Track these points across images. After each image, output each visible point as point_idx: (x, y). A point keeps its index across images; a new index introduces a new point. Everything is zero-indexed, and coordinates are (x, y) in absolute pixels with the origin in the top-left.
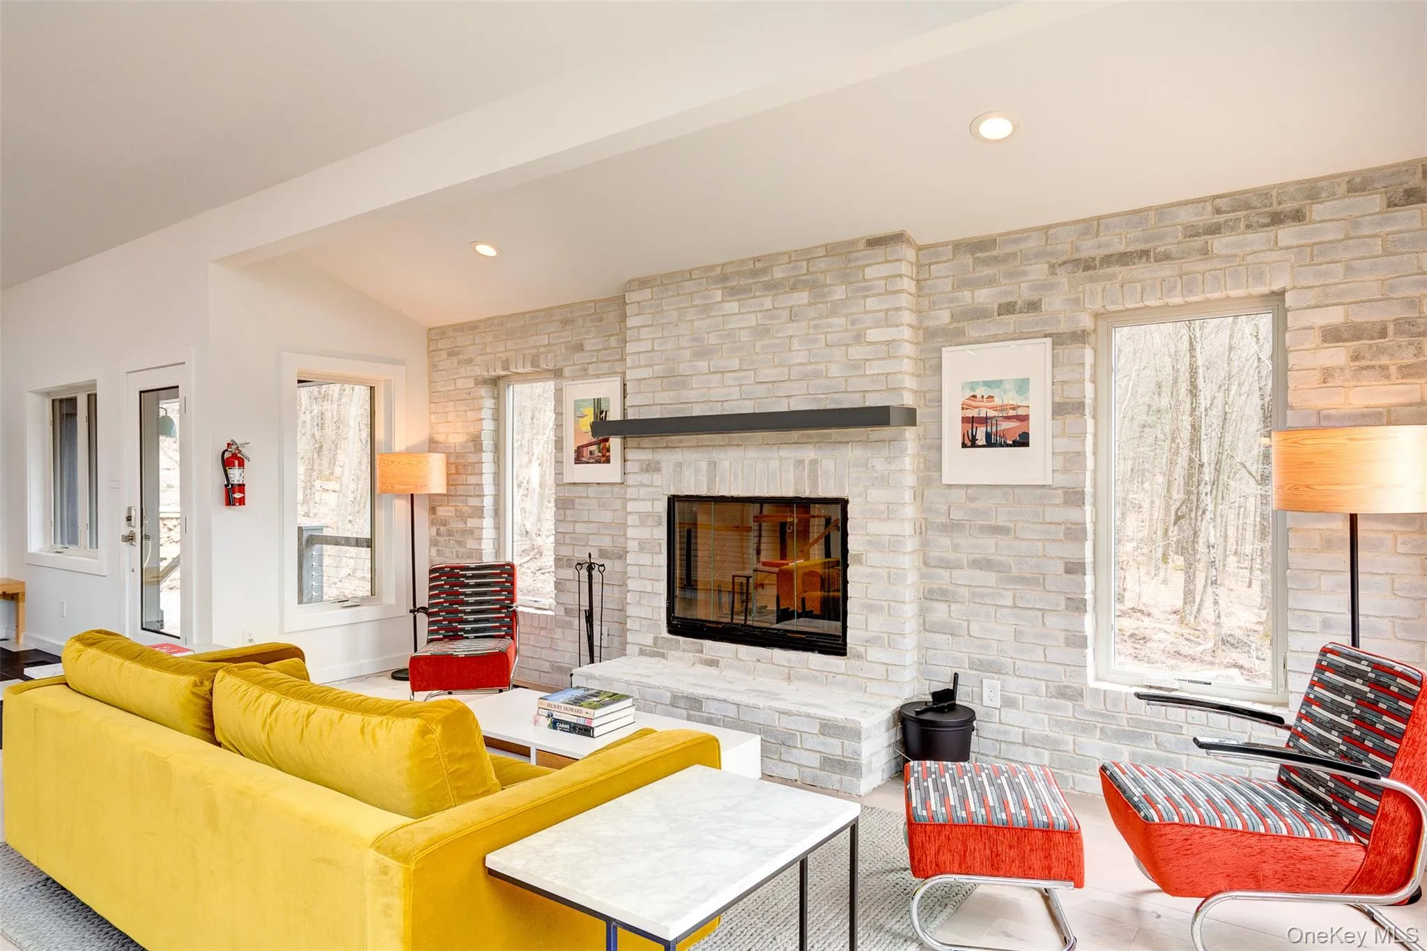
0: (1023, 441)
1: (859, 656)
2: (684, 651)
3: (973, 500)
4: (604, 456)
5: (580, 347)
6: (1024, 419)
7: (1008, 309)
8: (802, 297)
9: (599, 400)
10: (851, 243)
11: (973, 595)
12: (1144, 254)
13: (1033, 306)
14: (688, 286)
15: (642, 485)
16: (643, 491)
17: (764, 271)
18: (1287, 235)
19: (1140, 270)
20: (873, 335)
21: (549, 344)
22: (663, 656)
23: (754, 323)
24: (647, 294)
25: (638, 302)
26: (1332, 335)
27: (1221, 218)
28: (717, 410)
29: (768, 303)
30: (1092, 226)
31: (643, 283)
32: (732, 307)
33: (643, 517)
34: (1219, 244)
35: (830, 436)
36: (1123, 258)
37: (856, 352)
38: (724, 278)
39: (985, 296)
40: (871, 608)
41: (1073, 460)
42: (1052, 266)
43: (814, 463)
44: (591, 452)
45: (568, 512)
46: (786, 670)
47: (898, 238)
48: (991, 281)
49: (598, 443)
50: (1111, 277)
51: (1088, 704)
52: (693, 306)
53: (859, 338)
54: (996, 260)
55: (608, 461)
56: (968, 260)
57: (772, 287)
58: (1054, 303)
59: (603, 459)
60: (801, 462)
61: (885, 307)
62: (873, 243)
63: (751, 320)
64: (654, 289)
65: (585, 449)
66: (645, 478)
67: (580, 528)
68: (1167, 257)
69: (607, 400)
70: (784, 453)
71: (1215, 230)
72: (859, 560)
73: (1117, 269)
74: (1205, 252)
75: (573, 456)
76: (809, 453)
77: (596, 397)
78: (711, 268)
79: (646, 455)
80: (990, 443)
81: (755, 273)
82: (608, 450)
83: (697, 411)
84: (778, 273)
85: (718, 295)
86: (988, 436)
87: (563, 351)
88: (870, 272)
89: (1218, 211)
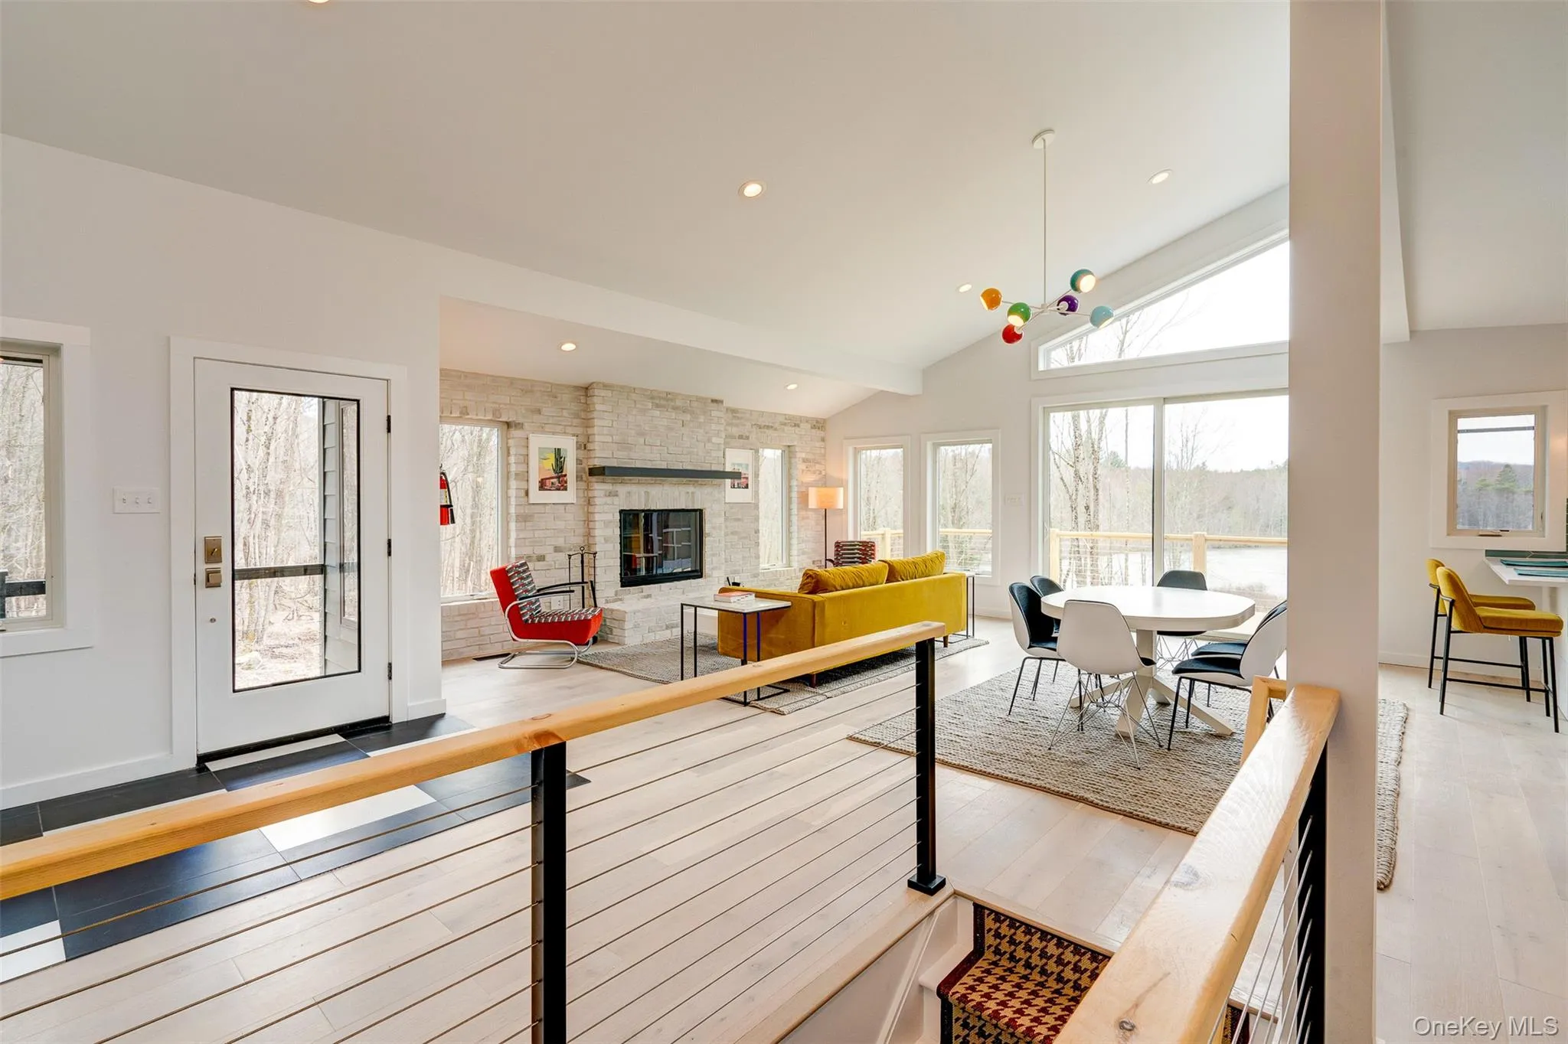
0: (747, 487)
1: (709, 576)
2: (633, 594)
3: (732, 508)
4: (562, 486)
5: (539, 412)
6: (747, 478)
7: (741, 437)
8: (688, 417)
9: (559, 450)
10: (707, 399)
11: (732, 545)
12: (772, 427)
13: (747, 438)
14: (633, 396)
15: (606, 504)
16: (606, 507)
17: (672, 400)
18: (797, 429)
19: (769, 432)
20: (714, 440)
21: (510, 404)
22: (621, 600)
23: (666, 424)
24: (609, 393)
25: (603, 397)
26: (805, 461)
27: (786, 421)
28: (649, 466)
29: (673, 415)
30: (762, 414)
31: (606, 386)
32: (657, 413)
33: (607, 524)
34: (786, 428)
35: (697, 481)
36: (768, 427)
37: (709, 446)
38: (652, 398)
39: (735, 431)
40: (713, 555)
41: (756, 494)
42: (752, 425)
43: (693, 493)
44: (552, 483)
45: (528, 524)
46: (682, 590)
47: (722, 402)
48: (737, 425)
49: (558, 477)
50: (765, 433)
51: (761, 577)
52: (635, 407)
53: (709, 440)
54: (738, 418)
55: (565, 489)
56: (730, 415)
57: (675, 408)
58: (753, 437)
59: (562, 488)
60: (688, 493)
61: (718, 429)
62: (713, 401)
63: (665, 422)
64: (614, 392)
65: (547, 481)
66: (609, 500)
67: (537, 534)
68: (776, 429)
69: (566, 450)
70: (681, 488)
71: (785, 424)
72: (709, 535)
73: (767, 431)
74: (783, 430)
75: (537, 485)
76: (691, 489)
77: (557, 447)
78: (646, 390)
79: (608, 487)
80: (739, 487)
81: (668, 400)
82: (566, 482)
83: (638, 465)
84: (678, 403)
85: (650, 405)
86: (738, 484)
87: (524, 412)
88: (714, 413)
89: (786, 419)
